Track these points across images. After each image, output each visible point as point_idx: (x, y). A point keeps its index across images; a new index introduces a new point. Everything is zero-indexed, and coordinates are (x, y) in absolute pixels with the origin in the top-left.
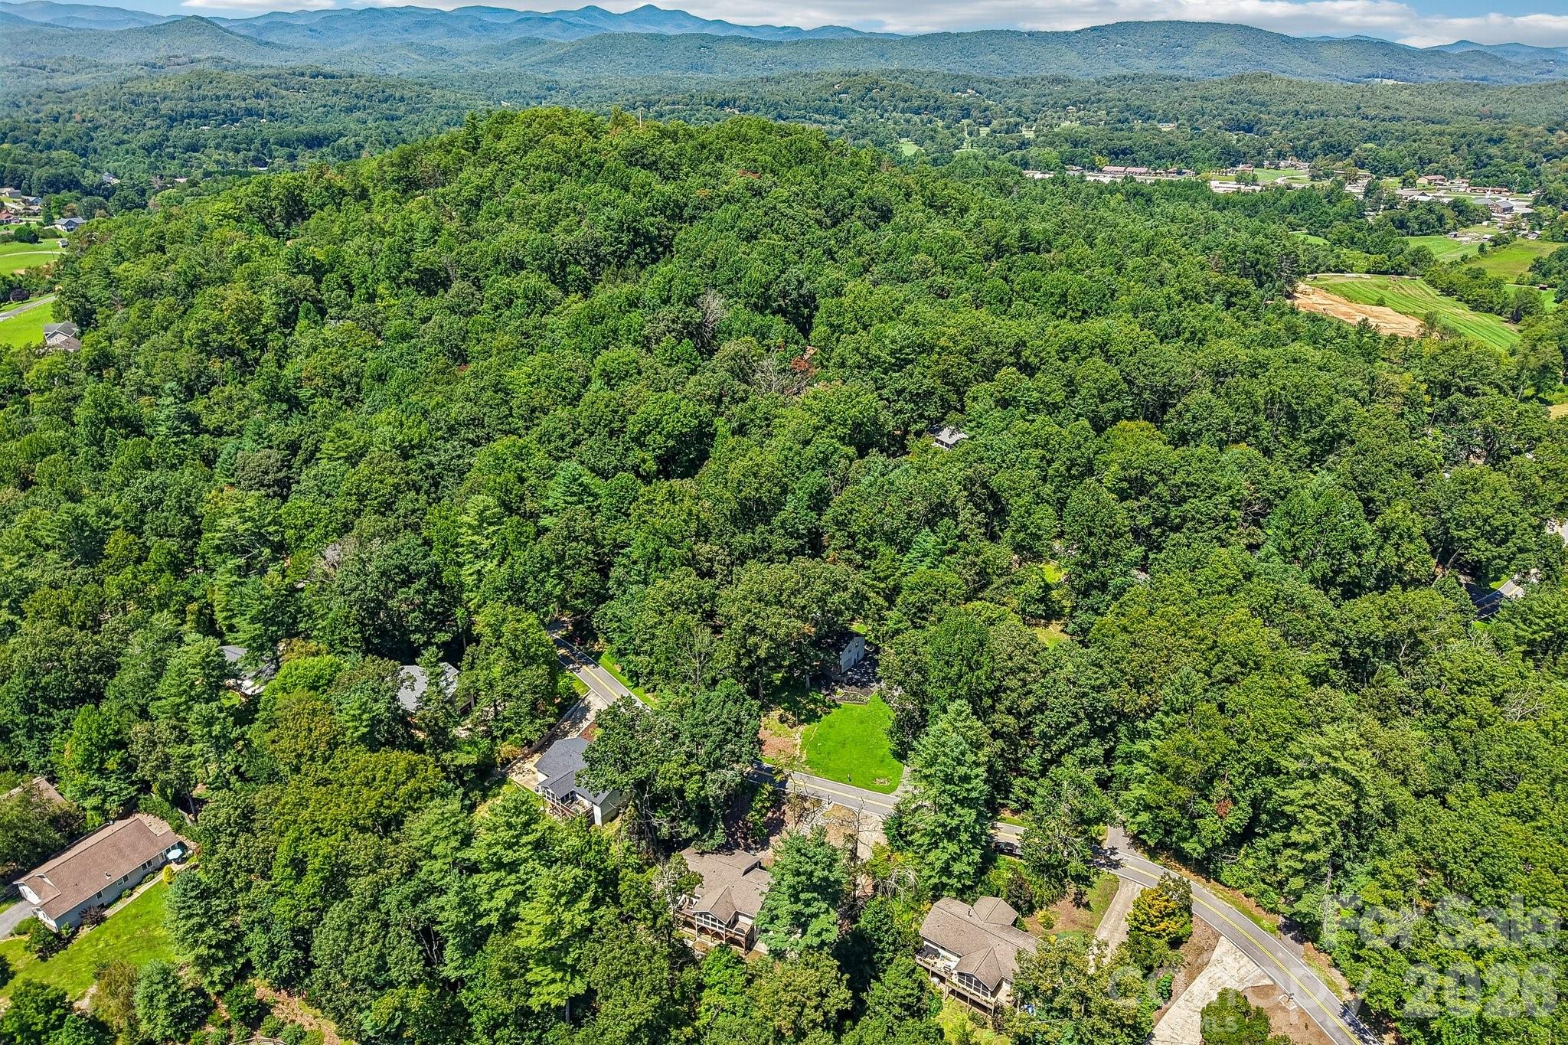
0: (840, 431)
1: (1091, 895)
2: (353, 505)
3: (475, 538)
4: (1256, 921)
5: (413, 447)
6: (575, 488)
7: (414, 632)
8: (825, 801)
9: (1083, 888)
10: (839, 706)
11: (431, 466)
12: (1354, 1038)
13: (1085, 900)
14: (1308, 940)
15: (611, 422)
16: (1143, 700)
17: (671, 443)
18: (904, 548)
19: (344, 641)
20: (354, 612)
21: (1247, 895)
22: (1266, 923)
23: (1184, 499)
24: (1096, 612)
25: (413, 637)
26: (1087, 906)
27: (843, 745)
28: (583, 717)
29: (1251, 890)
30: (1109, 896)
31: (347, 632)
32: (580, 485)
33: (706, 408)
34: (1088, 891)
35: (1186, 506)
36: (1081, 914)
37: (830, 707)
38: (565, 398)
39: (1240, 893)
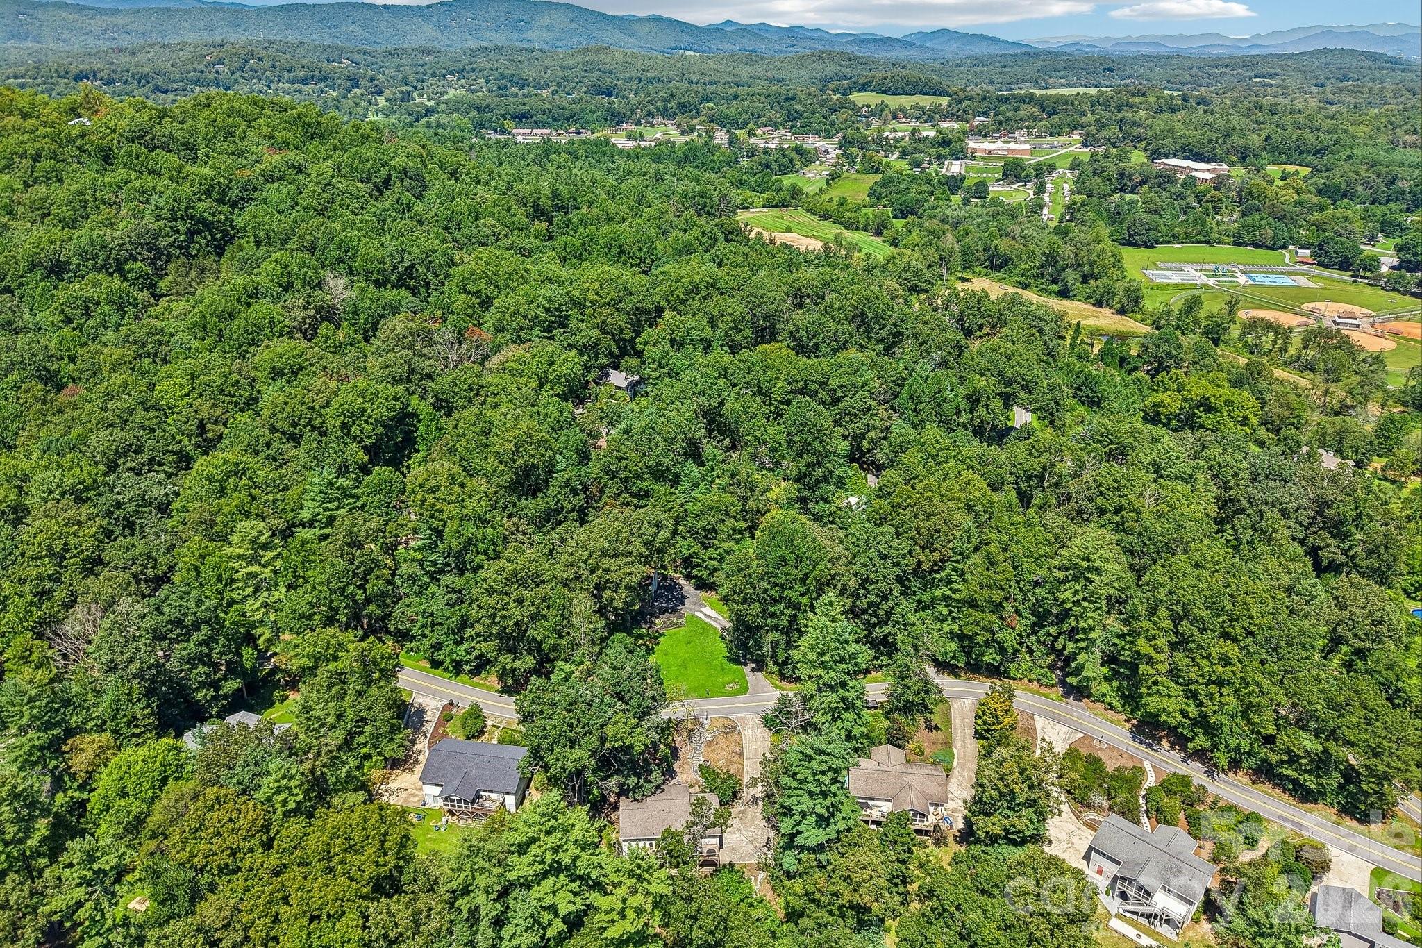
0: (559, 389)
1: (936, 719)
2: (48, 567)
3: (251, 569)
4: (1047, 697)
5: (87, 489)
6: (334, 493)
7: (197, 689)
8: (702, 718)
9: (928, 716)
10: (663, 635)
11: (118, 505)
12: (1149, 751)
13: (933, 724)
14: (1084, 697)
15: (311, 420)
16: (937, 556)
17: (380, 430)
18: (675, 482)
19: (132, 722)
20: (135, 686)
21: (1030, 681)
22: (1053, 696)
23: (839, 400)
24: (826, 500)
25: (199, 695)
26: (937, 728)
27: (685, 666)
28: (422, 722)
29: (1033, 677)
30: (947, 716)
31: (137, 710)
32: (338, 489)
33: (400, 389)
34: (932, 716)
35: (842, 405)
36: (935, 735)
37: (656, 638)
38: (237, 404)
39: (1025, 681)
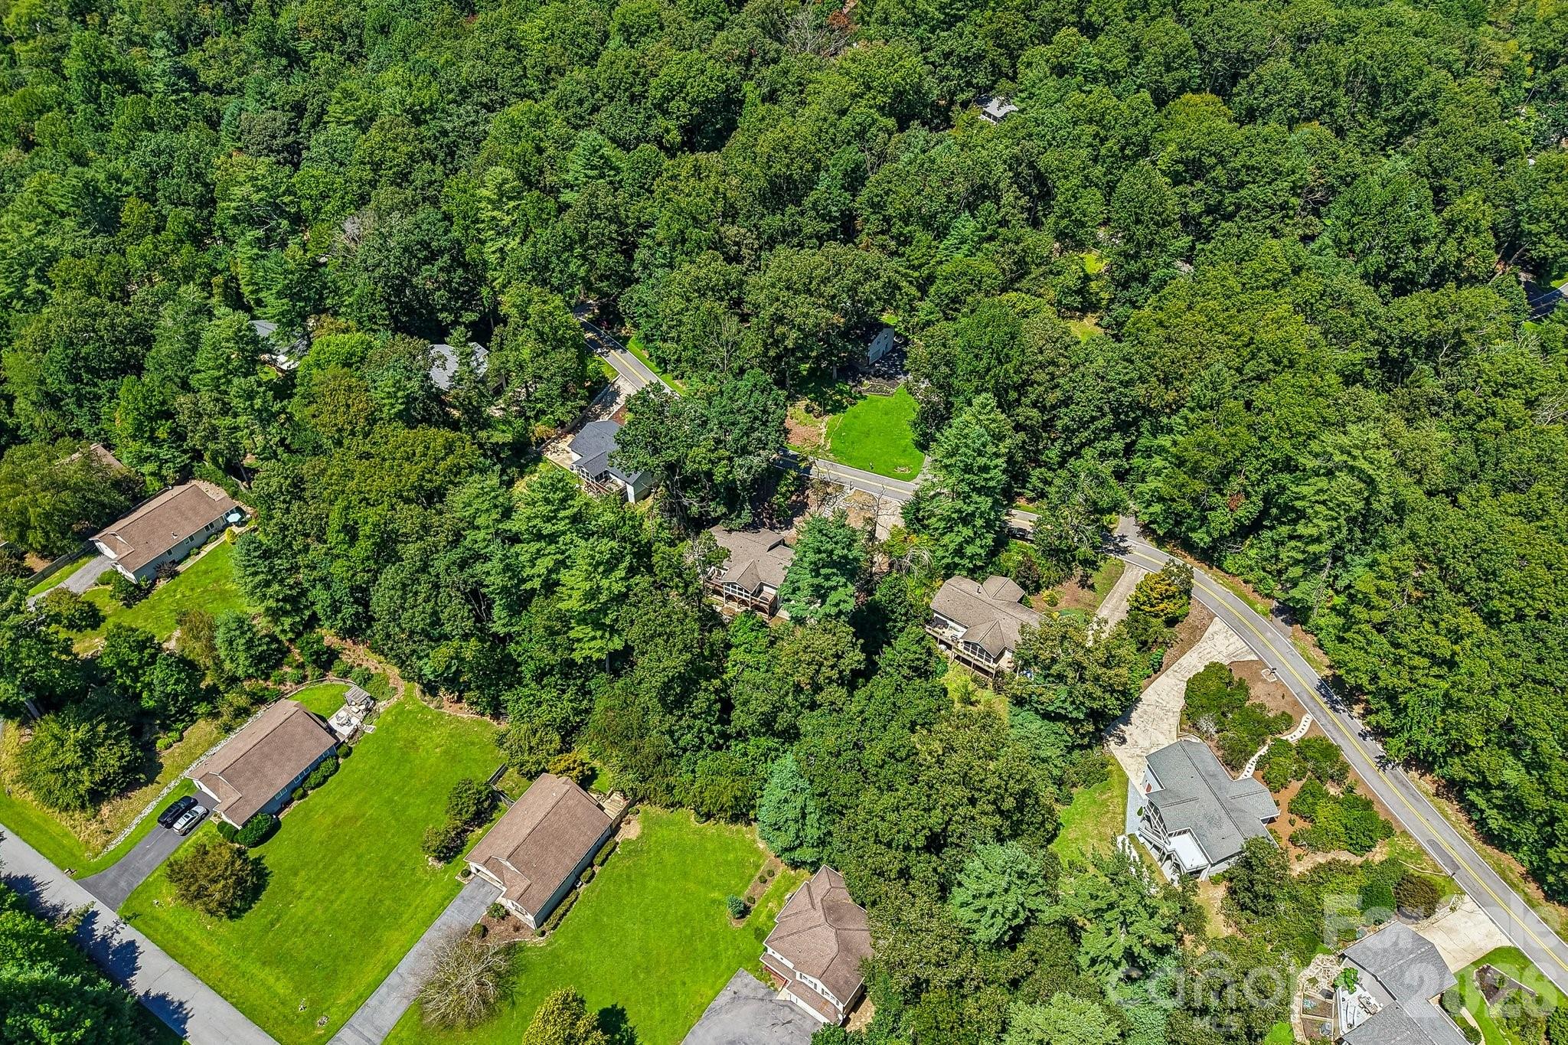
0: (881, 99)
1: (1097, 578)
2: (367, 175)
3: (495, 213)
4: (1251, 604)
5: (424, 111)
6: (596, 161)
7: (441, 311)
8: (847, 487)
9: (1090, 571)
10: (865, 398)
11: (445, 133)
12: (1326, 707)
13: (1090, 582)
14: (1297, 622)
15: (632, 85)
16: (1170, 396)
17: (696, 111)
18: (941, 234)
19: (372, 318)
20: (380, 289)
21: (1246, 582)
22: (1259, 607)
23: (1242, 185)
24: (1134, 305)
25: (442, 316)
26: (1092, 587)
27: (867, 435)
28: (613, 401)
29: (1250, 577)
30: (1113, 580)
31: (375, 309)
32: (601, 157)
33: (734, 70)
34: (1095, 573)
35: (1243, 192)
36: (1086, 595)
37: (855, 398)
38: (582, 57)
39: (1240, 579)
